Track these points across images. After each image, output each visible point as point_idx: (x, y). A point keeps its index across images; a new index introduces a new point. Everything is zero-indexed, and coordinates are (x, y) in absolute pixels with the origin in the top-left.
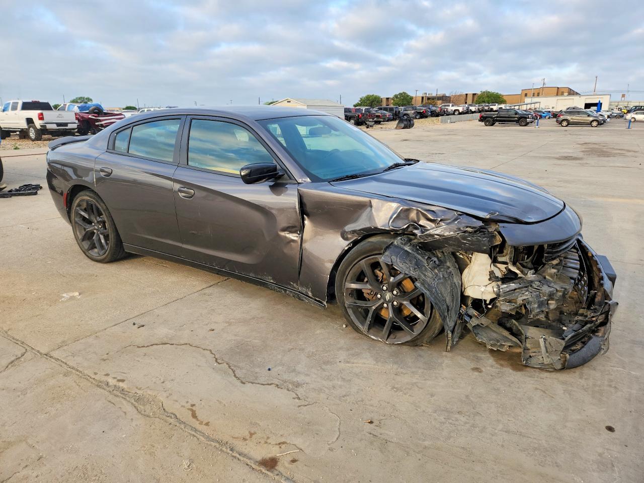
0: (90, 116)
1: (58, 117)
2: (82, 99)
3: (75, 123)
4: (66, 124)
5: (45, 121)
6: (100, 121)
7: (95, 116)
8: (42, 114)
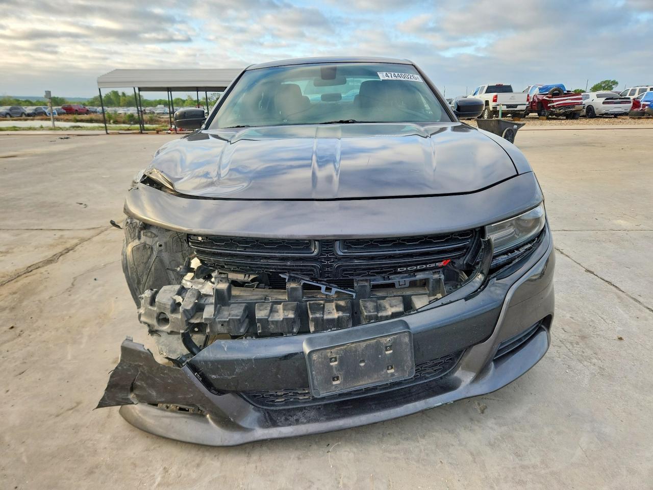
0: (544, 98)
1: (511, 99)
2: (607, 83)
3: (525, 105)
4: (516, 106)
5: (497, 103)
6: (553, 102)
7: (549, 98)
8: (496, 96)
